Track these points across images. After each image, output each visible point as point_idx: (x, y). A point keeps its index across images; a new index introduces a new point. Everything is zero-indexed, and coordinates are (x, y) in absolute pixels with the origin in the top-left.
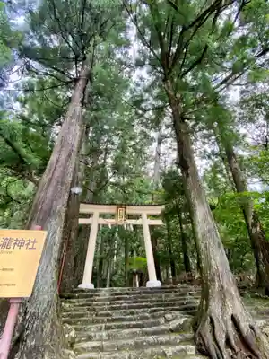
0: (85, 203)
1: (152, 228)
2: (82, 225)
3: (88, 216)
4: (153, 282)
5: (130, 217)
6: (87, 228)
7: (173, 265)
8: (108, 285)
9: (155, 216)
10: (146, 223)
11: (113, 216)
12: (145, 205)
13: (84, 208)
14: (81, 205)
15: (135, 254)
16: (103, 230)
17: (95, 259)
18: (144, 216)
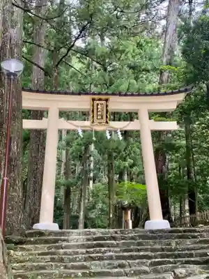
0: (30, 90)
1: (156, 135)
2: (30, 131)
3: (38, 114)
4: (157, 221)
5: (117, 116)
6: (40, 135)
7: (192, 196)
8: (81, 225)
9: (164, 115)
10: (146, 127)
11: (84, 115)
12: (146, 95)
13: (30, 101)
14: (24, 94)
15: (126, 177)
16: (68, 139)
17: (57, 186)
18: (144, 115)
